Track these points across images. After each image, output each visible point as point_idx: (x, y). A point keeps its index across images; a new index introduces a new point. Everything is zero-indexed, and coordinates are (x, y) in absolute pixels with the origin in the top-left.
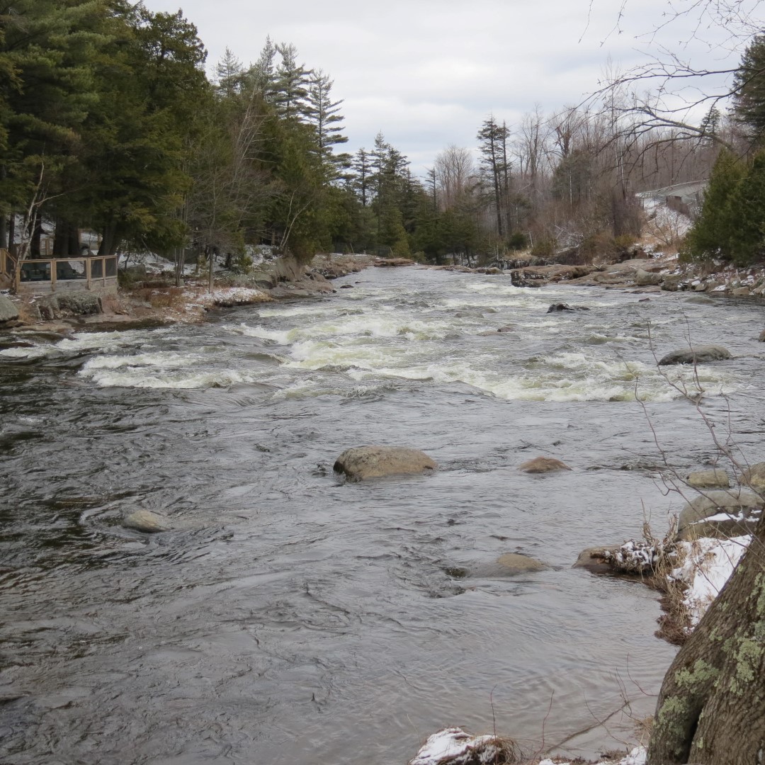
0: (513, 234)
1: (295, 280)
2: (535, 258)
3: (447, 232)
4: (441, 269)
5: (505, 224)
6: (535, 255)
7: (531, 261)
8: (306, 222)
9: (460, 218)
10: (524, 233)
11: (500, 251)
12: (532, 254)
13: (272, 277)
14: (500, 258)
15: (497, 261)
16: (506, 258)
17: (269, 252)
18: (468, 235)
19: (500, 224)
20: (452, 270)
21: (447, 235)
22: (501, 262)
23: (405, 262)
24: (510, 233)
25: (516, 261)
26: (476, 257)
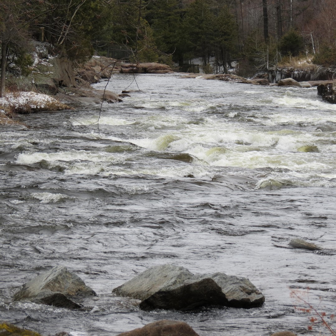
0: (286, 35)
1: (71, 85)
2: (319, 68)
3: (197, 30)
4: (213, 78)
5: (273, 21)
6: (319, 64)
7: (313, 71)
8: (89, 15)
9: (216, 12)
10: (302, 34)
11: (271, 57)
12: (314, 62)
13: (55, 81)
14: (270, 66)
15: (266, 70)
16: (277, 66)
17: (44, 51)
18: (225, 34)
19: (266, 20)
20: (227, 80)
21: (197, 33)
22: (272, 72)
23: (160, 68)
24: (280, 33)
25: (292, 71)
26: (234, 64)
